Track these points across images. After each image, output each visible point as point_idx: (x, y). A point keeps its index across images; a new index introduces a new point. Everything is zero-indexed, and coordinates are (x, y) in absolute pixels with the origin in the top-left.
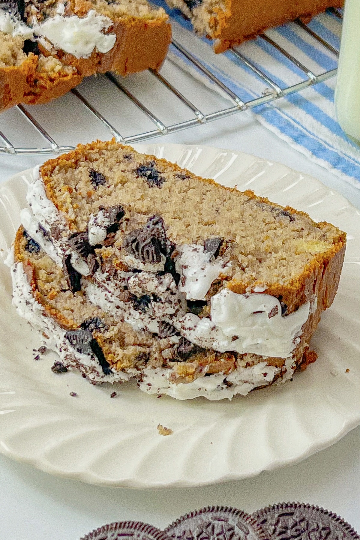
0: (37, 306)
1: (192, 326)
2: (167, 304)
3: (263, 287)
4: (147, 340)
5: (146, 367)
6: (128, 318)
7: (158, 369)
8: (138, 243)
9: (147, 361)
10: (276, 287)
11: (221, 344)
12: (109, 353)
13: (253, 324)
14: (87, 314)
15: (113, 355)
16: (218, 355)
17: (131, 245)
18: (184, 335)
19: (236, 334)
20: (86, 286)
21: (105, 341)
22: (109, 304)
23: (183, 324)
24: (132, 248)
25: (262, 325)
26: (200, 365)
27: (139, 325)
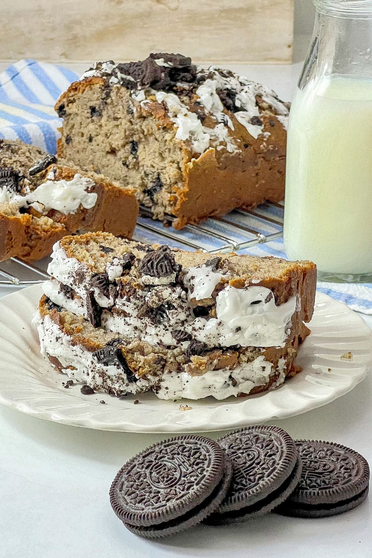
0: (66, 338)
1: (201, 326)
2: (180, 310)
3: (259, 279)
4: (163, 350)
5: (163, 372)
6: (144, 338)
7: (174, 373)
8: (153, 262)
9: (163, 367)
10: (268, 279)
11: (227, 336)
12: (132, 362)
13: (253, 313)
14: (109, 338)
15: (135, 363)
16: (225, 350)
17: (147, 265)
18: (195, 336)
19: (239, 325)
20: (107, 320)
21: (128, 352)
22: (127, 328)
23: (193, 326)
24: (148, 267)
25: (260, 313)
26: (210, 359)
27: (154, 341)
